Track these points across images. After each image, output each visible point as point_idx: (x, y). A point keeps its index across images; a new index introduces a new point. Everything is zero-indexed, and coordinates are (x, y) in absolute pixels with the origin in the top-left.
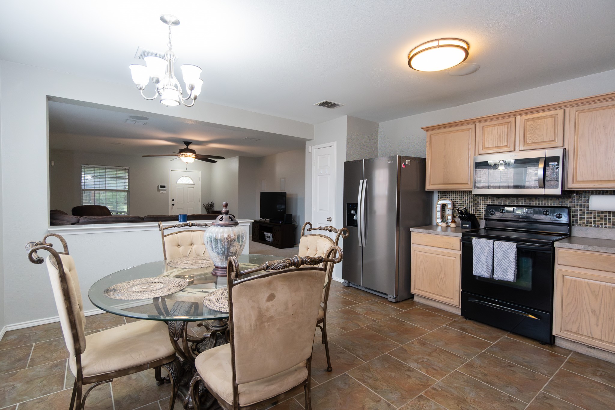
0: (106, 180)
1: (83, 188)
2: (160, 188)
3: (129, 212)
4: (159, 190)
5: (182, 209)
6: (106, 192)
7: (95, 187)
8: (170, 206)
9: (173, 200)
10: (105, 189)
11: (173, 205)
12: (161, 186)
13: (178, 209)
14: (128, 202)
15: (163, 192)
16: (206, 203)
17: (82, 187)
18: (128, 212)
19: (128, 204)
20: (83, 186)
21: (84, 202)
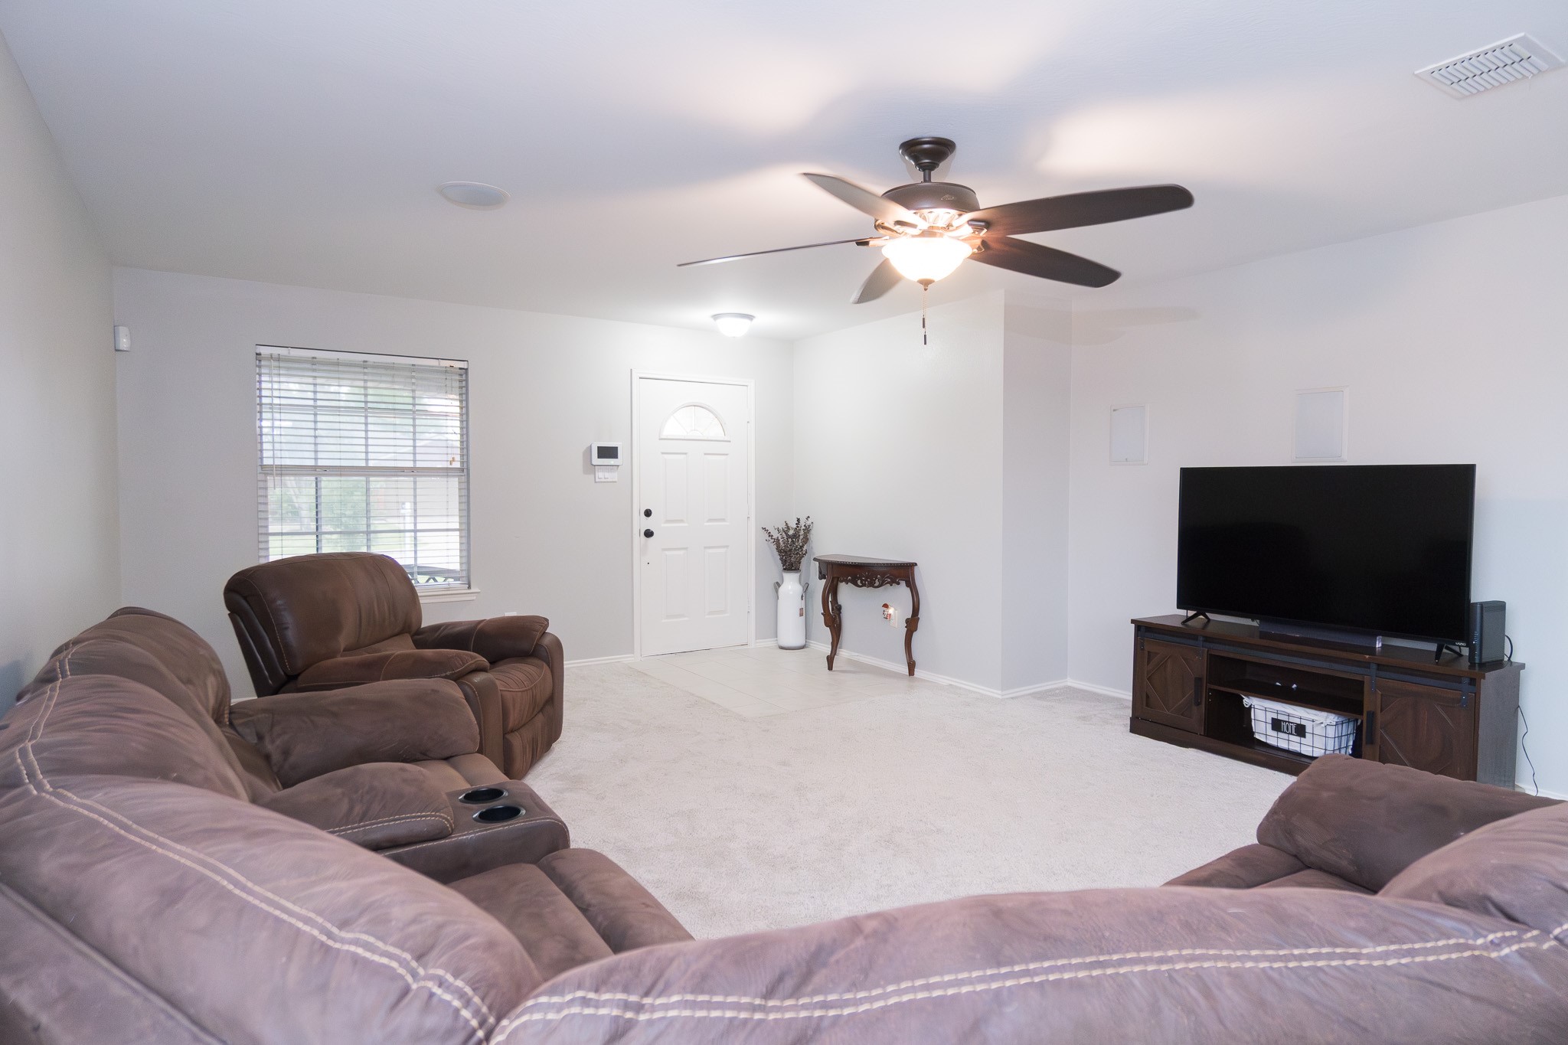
0: (366, 424)
1: (266, 462)
2: (596, 461)
3: (469, 571)
4: (591, 468)
5: (682, 552)
6: (368, 482)
7: (320, 455)
8: (639, 539)
9: (648, 513)
10: (363, 464)
11: (649, 534)
12: (599, 448)
13: (667, 553)
14: (464, 527)
15: (607, 475)
16: (776, 523)
17: (262, 458)
18: (464, 574)
19: (464, 533)
20: (265, 454)
21: (272, 529)
